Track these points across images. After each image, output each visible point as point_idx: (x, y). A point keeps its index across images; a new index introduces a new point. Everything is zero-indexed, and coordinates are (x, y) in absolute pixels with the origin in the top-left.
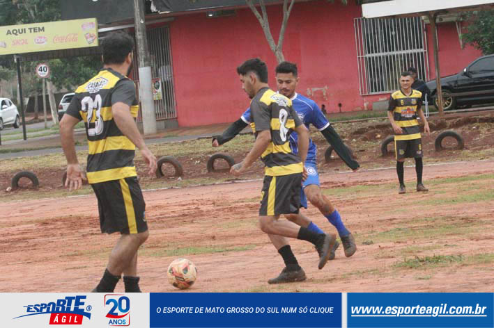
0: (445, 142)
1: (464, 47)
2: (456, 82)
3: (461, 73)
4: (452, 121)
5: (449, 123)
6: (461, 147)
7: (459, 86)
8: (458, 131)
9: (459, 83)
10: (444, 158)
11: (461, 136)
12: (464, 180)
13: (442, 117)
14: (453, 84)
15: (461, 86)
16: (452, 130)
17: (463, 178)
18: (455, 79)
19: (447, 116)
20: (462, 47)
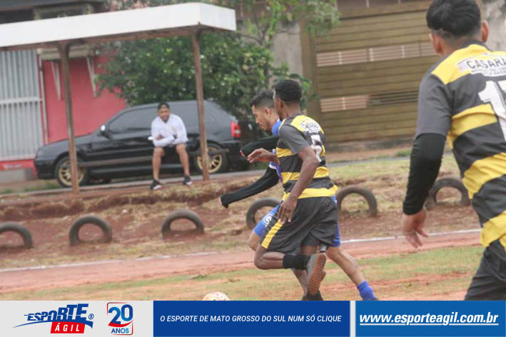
0: (84, 232)
1: (99, 94)
2: (90, 145)
3: (98, 132)
4: (92, 201)
5: (87, 204)
6: (108, 238)
7: (93, 151)
8: (102, 216)
9: (95, 147)
10: (85, 256)
11: (108, 224)
12: (129, 286)
13: (77, 196)
14: (85, 149)
15: (98, 150)
16: (92, 215)
17: (126, 283)
18: (88, 142)
19: (83, 194)
20: (95, 95)
